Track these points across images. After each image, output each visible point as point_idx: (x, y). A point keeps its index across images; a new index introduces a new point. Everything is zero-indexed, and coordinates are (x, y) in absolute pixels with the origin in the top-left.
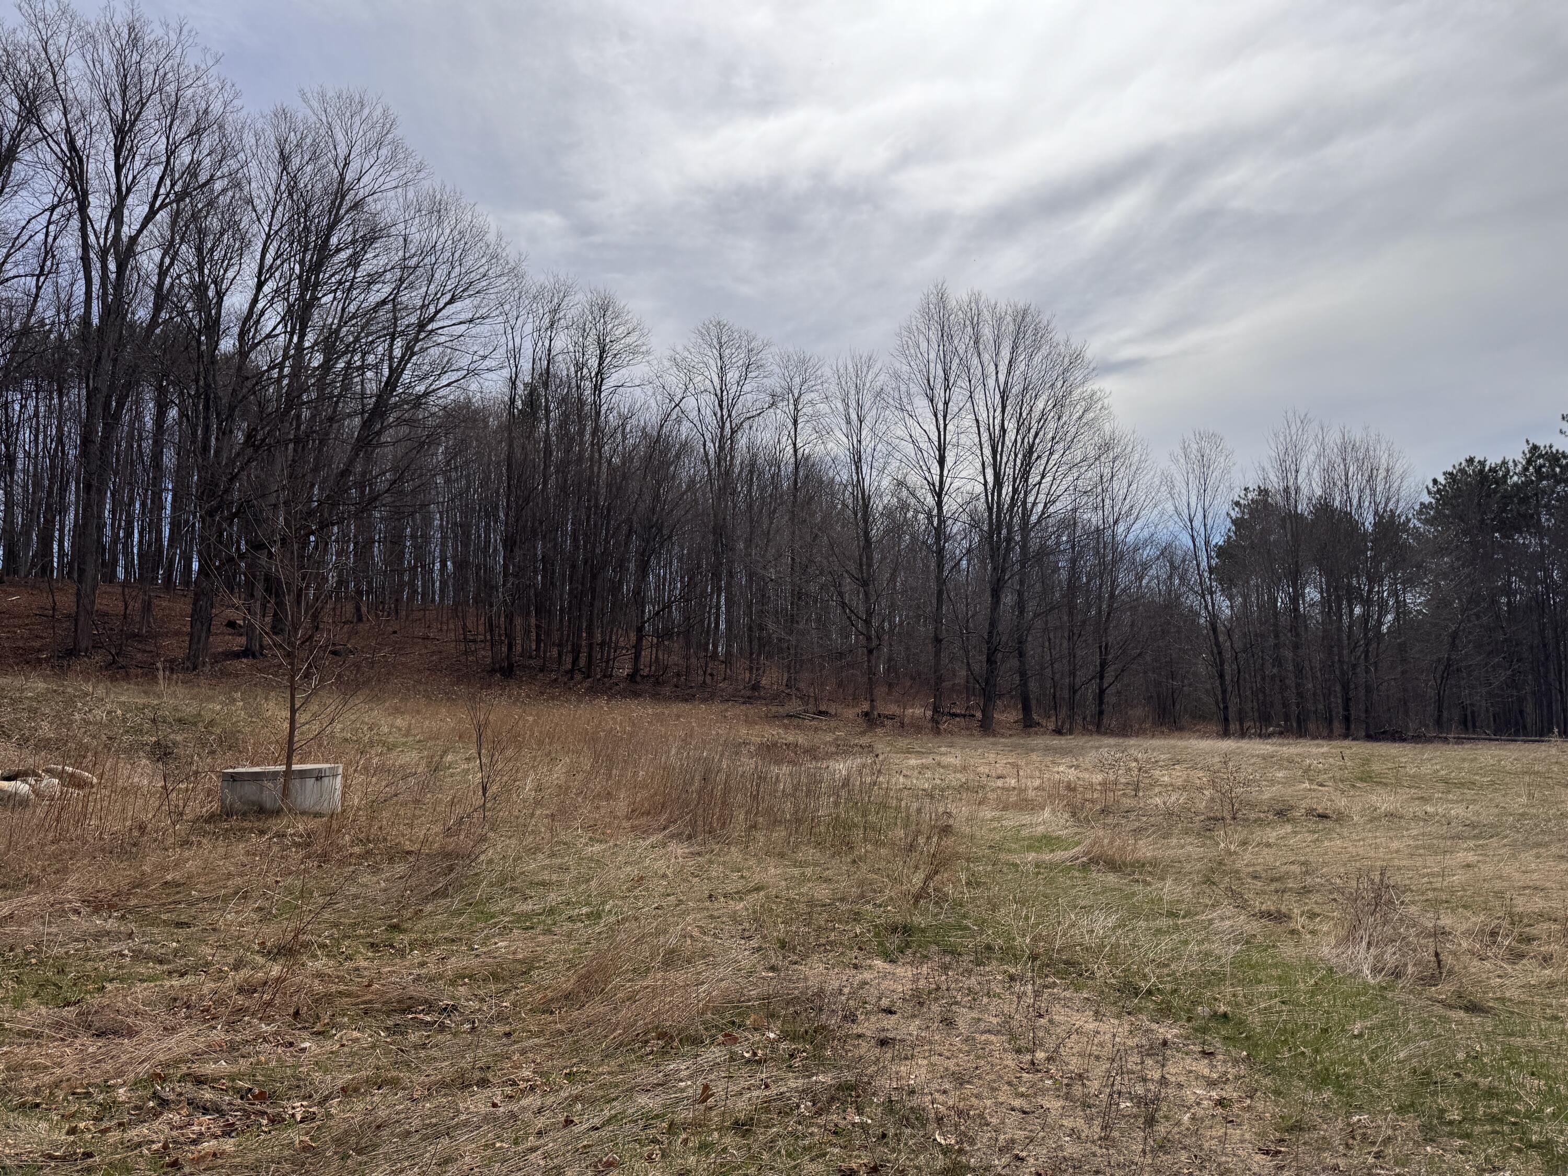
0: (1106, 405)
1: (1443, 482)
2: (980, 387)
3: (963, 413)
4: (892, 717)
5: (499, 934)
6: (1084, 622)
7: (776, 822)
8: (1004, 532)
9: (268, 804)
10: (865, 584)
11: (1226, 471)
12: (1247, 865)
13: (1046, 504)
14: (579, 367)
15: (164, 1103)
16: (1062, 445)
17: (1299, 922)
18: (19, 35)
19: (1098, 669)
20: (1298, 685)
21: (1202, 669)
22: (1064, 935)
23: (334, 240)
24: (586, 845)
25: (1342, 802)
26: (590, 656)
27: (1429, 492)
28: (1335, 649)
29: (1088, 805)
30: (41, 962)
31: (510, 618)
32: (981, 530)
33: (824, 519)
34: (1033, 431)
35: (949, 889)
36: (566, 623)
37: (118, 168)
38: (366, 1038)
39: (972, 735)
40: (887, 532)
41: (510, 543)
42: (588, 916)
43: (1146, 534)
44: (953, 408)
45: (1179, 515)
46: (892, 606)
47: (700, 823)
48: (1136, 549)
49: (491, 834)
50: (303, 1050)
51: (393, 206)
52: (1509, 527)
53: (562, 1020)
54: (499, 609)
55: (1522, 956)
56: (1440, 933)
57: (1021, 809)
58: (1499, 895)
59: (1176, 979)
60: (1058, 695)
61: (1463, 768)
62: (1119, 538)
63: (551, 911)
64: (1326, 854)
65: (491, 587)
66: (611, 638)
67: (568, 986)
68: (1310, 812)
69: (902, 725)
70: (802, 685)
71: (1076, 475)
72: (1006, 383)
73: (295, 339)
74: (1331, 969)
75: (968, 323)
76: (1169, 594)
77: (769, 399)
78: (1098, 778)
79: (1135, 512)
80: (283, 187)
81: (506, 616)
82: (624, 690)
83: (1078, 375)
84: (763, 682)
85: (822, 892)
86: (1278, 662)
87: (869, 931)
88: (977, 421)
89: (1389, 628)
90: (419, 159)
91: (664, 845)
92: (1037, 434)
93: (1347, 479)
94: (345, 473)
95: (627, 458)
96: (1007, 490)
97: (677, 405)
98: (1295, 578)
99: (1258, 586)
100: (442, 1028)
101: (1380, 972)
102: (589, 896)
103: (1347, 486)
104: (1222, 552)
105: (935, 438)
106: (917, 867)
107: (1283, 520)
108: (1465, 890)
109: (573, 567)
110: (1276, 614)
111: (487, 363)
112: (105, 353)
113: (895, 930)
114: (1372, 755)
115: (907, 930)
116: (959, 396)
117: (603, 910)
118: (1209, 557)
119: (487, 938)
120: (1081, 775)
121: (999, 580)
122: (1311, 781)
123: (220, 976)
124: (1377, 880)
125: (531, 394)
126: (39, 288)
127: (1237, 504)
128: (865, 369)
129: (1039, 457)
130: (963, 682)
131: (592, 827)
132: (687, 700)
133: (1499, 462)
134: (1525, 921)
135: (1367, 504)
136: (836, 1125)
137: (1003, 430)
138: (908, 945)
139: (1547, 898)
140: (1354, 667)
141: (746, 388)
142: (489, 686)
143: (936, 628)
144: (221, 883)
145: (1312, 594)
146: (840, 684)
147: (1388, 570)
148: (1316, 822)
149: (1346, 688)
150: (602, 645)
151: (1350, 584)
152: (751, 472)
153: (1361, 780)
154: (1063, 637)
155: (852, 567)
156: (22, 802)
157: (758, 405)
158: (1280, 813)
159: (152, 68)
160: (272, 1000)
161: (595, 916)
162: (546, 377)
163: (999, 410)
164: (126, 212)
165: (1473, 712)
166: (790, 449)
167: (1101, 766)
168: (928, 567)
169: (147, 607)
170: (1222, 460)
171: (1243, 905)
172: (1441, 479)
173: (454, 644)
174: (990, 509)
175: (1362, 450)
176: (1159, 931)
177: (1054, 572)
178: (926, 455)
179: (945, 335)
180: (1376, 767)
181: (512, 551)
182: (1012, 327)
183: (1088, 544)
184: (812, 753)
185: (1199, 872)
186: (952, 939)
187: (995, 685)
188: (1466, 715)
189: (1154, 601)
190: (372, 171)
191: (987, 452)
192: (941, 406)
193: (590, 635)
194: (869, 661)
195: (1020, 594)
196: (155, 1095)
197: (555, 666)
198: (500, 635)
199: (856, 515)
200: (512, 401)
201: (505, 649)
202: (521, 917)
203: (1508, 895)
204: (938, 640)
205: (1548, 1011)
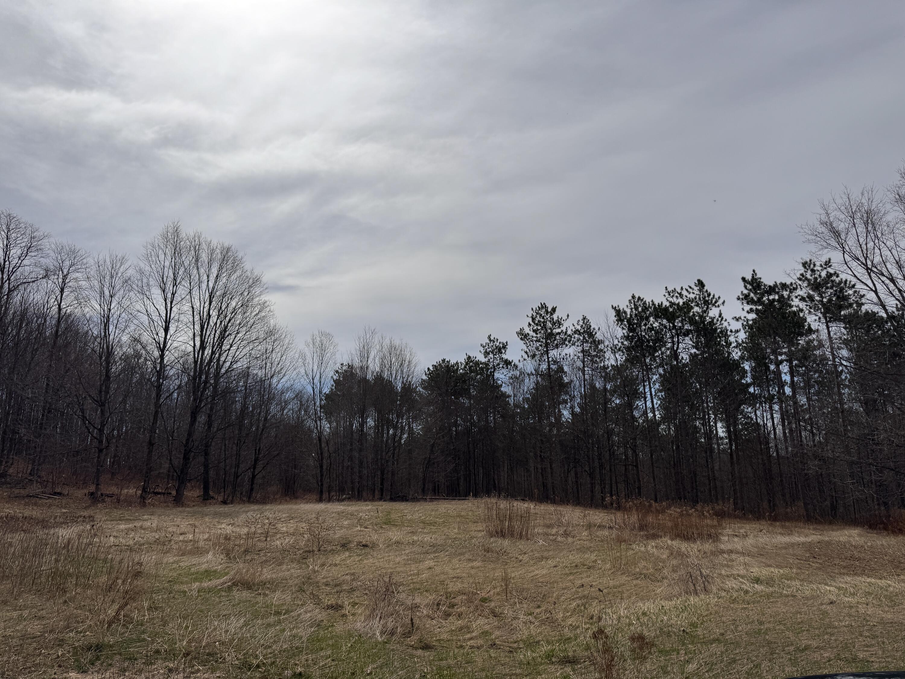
0: (272, 310)
1: (432, 370)
2: (196, 288)
3: (184, 302)
4: (110, 496)
6: (247, 435)
8: (204, 377)
10: (102, 405)
11: (333, 354)
12: (323, 578)
13: (231, 363)
16: (244, 329)
17: (347, 609)
19: (253, 463)
20: (360, 472)
21: (311, 463)
22: (209, 636)
25: (375, 537)
27: (426, 374)
28: (379, 452)
29: (237, 548)
32: (189, 375)
33: (76, 359)
34: (228, 319)
35: (135, 615)
39: (168, 506)
40: (123, 370)
43: (288, 384)
44: (177, 298)
45: (307, 375)
46: (122, 421)
48: (282, 393)
52: (458, 394)
55: (449, 615)
56: (415, 607)
57: (194, 554)
58: (442, 582)
59: (275, 655)
60: (227, 479)
61: (431, 515)
62: (274, 386)
64: (364, 568)
68: (359, 543)
69: (118, 501)
70: (43, 474)
71: (251, 347)
72: (213, 288)
74: (360, 635)
75: (192, 248)
76: (298, 419)
77: (43, 272)
78: (245, 530)
79: (283, 372)
83: (257, 290)
84: (11, 471)
85: (35, 628)
86: (351, 458)
87: (69, 652)
88: (193, 308)
89: (404, 441)
92: (230, 320)
93: (391, 364)
96: (208, 352)
98: (363, 414)
99: (344, 417)
101: (384, 634)
103: (391, 367)
104: (327, 397)
105: (164, 315)
106: (113, 601)
107: (359, 382)
108: (427, 582)
110: (352, 432)
113: (89, 649)
114: (392, 510)
115: (99, 647)
116: (182, 291)
118: (321, 400)
120: (234, 530)
121: (197, 407)
122: (361, 525)
124: (387, 580)
127: (337, 372)
128: (119, 265)
129: (230, 334)
130: (165, 471)
133: (455, 362)
134: (452, 596)
135: (399, 377)
137: (209, 315)
138: (98, 658)
139: (462, 582)
140: (387, 462)
141: (26, 262)
143: (151, 436)
145: (371, 422)
146: (74, 473)
147: (406, 411)
148: (361, 550)
149: (382, 474)
151: (388, 418)
152: (21, 321)
153: (385, 523)
154: (234, 443)
155: (94, 393)
157: (33, 275)
158: (343, 545)
163: (207, 303)
165: (438, 485)
166: (55, 309)
167: (247, 524)
168: (150, 396)
170: (332, 348)
171: (318, 602)
172: (431, 368)
174: (196, 362)
175: (399, 351)
176: (269, 625)
177: (233, 403)
178: (156, 324)
179: (177, 252)
180: (393, 516)
182: (219, 256)
183: (255, 388)
184: (44, 524)
185: (296, 585)
186: (132, 650)
187: (187, 473)
188: (435, 487)
189: (289, 423)
191: (198, 327)
192: (169, 295)
194: (99, 457)
195: (210, 416)
199: (101, 358)
203: (446, 583)
204: (151, 444)
205: (459, 643)
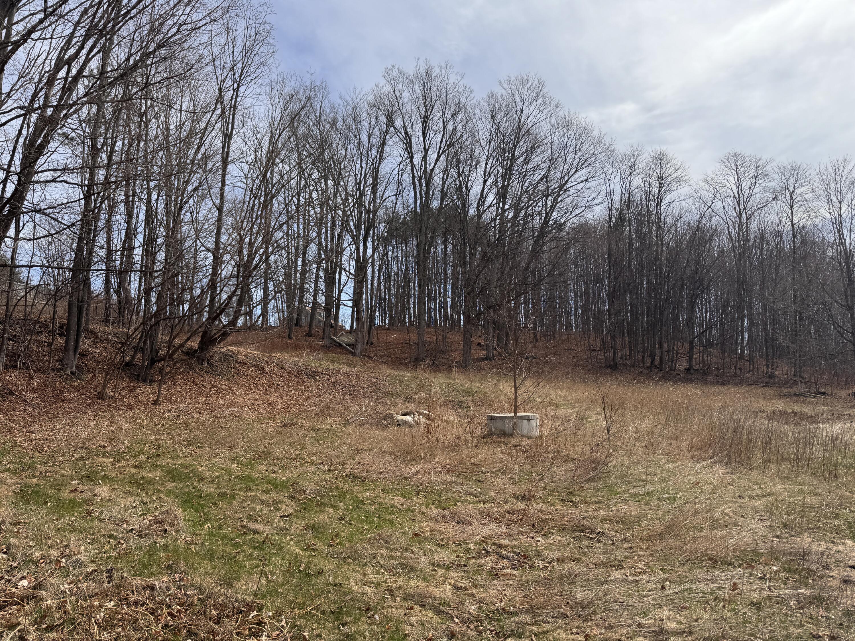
5: (623, 502)
7: (784, 459)
9: (507, 431)
10: (850, 309)
14: (647, 194)
15: (488, 552)
18: (385, 89)
23: (517, 153)
24: (665, 463)
26: (661, 359)
30: (432, 491)
31: (614, 338)
36: (646, 340)
37: (424, 138)
38: (564, 541)
41: (611, 297)
42: (668, 498)
47: (733, 456)
49: (614, 453)
50: (539, 541)
51: (545, 129)
53: (657, 545)
54: (607, 333)
63: (648, 494)
65: (601, 321)
66: (673, 348)
67: (660, 530)
70: (805, 375)
73: (501, 205)
77: (772, 195)
80: (493, 132)
81: (612, 337)
82: (683, 378)
84: (777, 373)
85: (813, 501)
90: (557, 101)
91: (711, 467)
94: (527, 268)
95: (679, 242)
97: (710, 207)
100: (598, 541)
102: (668, 489)
109: (648, 308)
111: (596, 201)
112: (423, 225)
117: (677, 497)
119: (616, 503)
123: (499, 505)
125: (621, 213)
126: (397, 199)
128: (841, 169)
131: (668, 454)
132: (724, 384)
136: (811, 614)
141: (756, 190)
142: (605, 375)
144: (493, 465)
146: (836, 374)
150: (668, 351)
152: (761, 243)
155: (840, 298)
156: (410, 425)
157: (764, 200)
159: (435, 89)
160: (522, 518)
161: (672, 499)
162: (628, 203)
164: (428, 158)
166: (789, 225)
169: (445, 338)
173: (584, 353)
181: (613, 301)
184: (813, 419)
190: (534, 113)
193: (661, 346)
196: (484, 549)
197: (641, 364)
198: (609, 347)
199: (841, 264)
200: (610, 219)
201: (612, 355)
202: (633, 496)
